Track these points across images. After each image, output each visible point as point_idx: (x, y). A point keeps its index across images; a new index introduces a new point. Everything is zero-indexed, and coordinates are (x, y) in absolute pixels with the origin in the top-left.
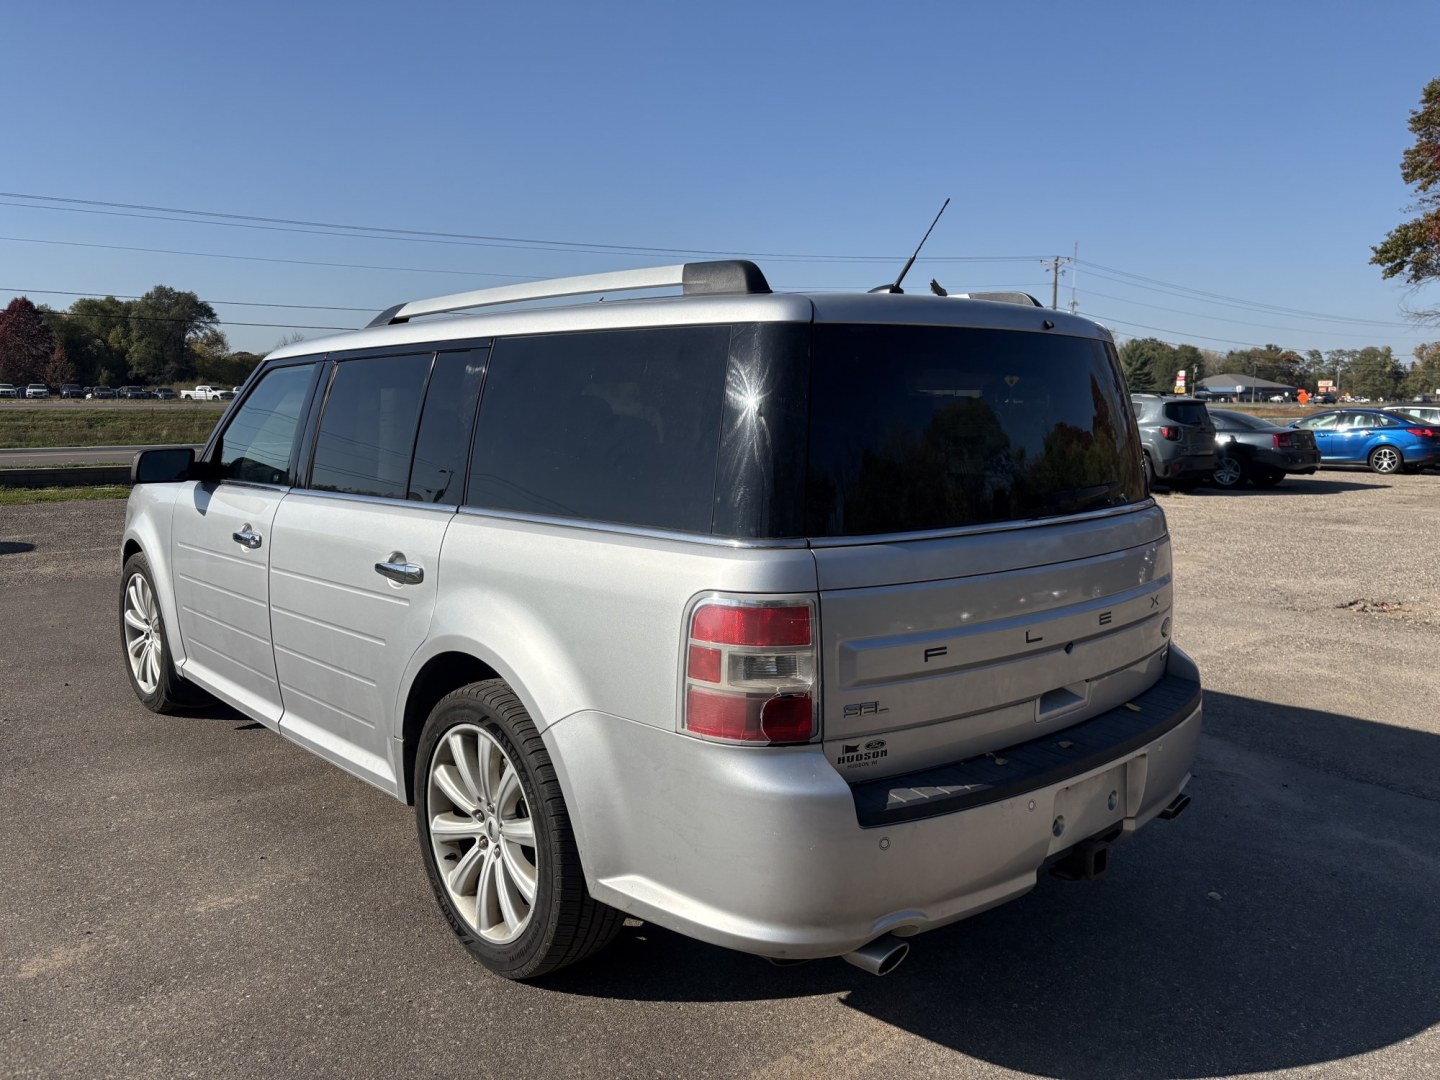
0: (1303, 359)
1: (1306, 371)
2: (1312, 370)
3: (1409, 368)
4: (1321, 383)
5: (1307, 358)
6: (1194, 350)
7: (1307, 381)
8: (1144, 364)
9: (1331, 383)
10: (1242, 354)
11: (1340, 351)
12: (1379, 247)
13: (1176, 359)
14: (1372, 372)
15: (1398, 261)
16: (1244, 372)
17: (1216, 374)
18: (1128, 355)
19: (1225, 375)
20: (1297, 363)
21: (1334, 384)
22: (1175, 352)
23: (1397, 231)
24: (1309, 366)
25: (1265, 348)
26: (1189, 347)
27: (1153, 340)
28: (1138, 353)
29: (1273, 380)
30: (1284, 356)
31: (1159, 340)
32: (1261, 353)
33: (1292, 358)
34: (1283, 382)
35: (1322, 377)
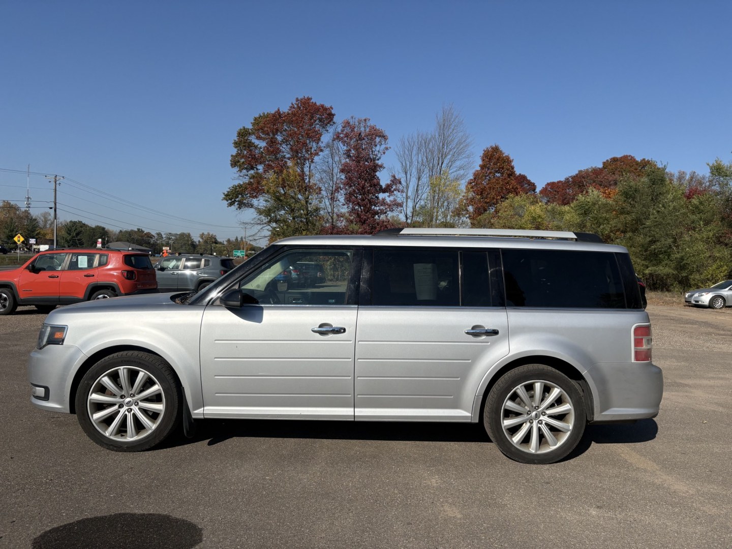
0: (154, 236)
1: (156, 242)
2: (158, 242)
3: (197, 243)
4: (164, 248)
5: (156, 235)
6: (104, 229)
7: (157, 247)
8: (78, 234)
9: (168, 248)
10: (126, 232)
11: (170, 233)
12: (226, 193)
13: (94, 233)
14: (185, 244)
15: (233, 200)
16: (128, 241)
17: (114, 241)
18: (68, 229)
19: (119, 242)
20: (152, 238)
21: (170, 249)
22: (93, 229)
23: (233, 187)
24: (157, 240)
25: (136, 230)
26: (101, 227)
27: (80, 222)
28: (73, 229)
29: (142, 246)
30: (146, 234)
31: (83, 222)
32: (135, 232)
33: (149, 235)
34: (146, 247)
35: (163, 245)
